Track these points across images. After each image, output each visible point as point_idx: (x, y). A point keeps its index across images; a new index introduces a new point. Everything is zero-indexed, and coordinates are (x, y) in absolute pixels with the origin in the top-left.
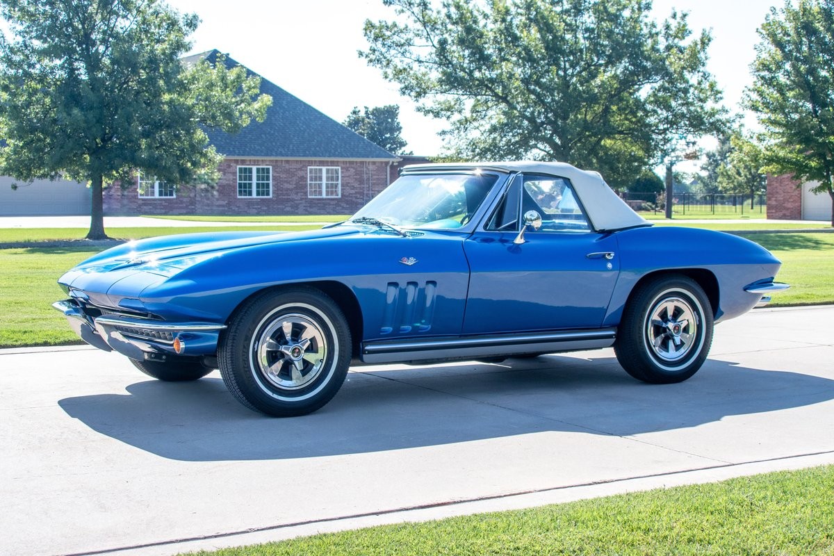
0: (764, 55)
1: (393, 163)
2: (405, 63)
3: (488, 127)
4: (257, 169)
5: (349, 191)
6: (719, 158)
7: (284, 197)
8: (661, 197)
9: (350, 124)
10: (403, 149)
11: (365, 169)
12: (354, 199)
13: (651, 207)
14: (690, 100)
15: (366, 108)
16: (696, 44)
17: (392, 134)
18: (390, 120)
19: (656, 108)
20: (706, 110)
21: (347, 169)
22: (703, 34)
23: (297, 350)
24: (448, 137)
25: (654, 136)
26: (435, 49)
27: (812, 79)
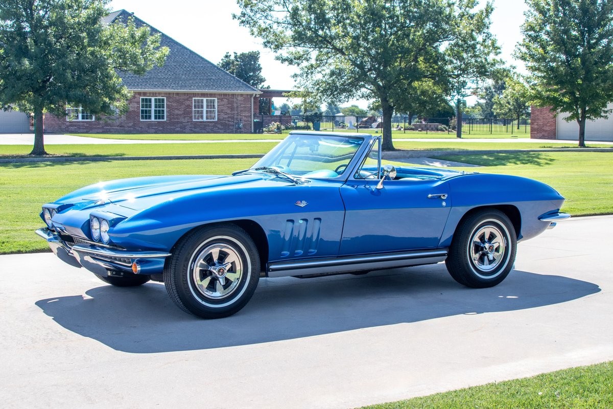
0: (531, 19)
1: (256, 95)
2: (267, 24)
3: (328, 71)
4: (155, 99)
5: (223, 116)
6: (493, 90)
7: (175, 120)
8: (453, 121)
9: (223, 66)
10: (263, 84)
11: (235, 100)
12: (227, 122)
13: (445, 128)
14: (477, 53)
15: (235, 53)
16: (482, 13)
17: (254, 72)
18: (253, 63)
19: (451, 58)
20: (489, 61)
21: (222, 100)
22: (488, 5)
23: (222, 270)
24: (299, 79)
25: (451, 79)
26: (289, 14)
27: (565, 37)
